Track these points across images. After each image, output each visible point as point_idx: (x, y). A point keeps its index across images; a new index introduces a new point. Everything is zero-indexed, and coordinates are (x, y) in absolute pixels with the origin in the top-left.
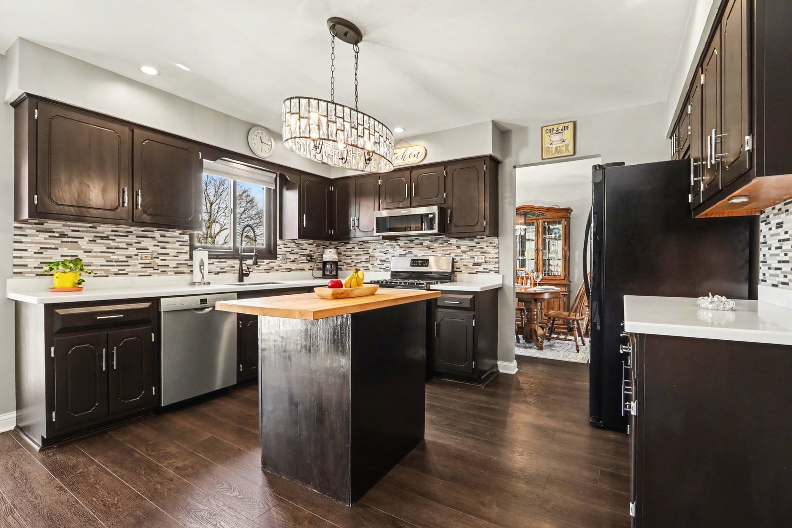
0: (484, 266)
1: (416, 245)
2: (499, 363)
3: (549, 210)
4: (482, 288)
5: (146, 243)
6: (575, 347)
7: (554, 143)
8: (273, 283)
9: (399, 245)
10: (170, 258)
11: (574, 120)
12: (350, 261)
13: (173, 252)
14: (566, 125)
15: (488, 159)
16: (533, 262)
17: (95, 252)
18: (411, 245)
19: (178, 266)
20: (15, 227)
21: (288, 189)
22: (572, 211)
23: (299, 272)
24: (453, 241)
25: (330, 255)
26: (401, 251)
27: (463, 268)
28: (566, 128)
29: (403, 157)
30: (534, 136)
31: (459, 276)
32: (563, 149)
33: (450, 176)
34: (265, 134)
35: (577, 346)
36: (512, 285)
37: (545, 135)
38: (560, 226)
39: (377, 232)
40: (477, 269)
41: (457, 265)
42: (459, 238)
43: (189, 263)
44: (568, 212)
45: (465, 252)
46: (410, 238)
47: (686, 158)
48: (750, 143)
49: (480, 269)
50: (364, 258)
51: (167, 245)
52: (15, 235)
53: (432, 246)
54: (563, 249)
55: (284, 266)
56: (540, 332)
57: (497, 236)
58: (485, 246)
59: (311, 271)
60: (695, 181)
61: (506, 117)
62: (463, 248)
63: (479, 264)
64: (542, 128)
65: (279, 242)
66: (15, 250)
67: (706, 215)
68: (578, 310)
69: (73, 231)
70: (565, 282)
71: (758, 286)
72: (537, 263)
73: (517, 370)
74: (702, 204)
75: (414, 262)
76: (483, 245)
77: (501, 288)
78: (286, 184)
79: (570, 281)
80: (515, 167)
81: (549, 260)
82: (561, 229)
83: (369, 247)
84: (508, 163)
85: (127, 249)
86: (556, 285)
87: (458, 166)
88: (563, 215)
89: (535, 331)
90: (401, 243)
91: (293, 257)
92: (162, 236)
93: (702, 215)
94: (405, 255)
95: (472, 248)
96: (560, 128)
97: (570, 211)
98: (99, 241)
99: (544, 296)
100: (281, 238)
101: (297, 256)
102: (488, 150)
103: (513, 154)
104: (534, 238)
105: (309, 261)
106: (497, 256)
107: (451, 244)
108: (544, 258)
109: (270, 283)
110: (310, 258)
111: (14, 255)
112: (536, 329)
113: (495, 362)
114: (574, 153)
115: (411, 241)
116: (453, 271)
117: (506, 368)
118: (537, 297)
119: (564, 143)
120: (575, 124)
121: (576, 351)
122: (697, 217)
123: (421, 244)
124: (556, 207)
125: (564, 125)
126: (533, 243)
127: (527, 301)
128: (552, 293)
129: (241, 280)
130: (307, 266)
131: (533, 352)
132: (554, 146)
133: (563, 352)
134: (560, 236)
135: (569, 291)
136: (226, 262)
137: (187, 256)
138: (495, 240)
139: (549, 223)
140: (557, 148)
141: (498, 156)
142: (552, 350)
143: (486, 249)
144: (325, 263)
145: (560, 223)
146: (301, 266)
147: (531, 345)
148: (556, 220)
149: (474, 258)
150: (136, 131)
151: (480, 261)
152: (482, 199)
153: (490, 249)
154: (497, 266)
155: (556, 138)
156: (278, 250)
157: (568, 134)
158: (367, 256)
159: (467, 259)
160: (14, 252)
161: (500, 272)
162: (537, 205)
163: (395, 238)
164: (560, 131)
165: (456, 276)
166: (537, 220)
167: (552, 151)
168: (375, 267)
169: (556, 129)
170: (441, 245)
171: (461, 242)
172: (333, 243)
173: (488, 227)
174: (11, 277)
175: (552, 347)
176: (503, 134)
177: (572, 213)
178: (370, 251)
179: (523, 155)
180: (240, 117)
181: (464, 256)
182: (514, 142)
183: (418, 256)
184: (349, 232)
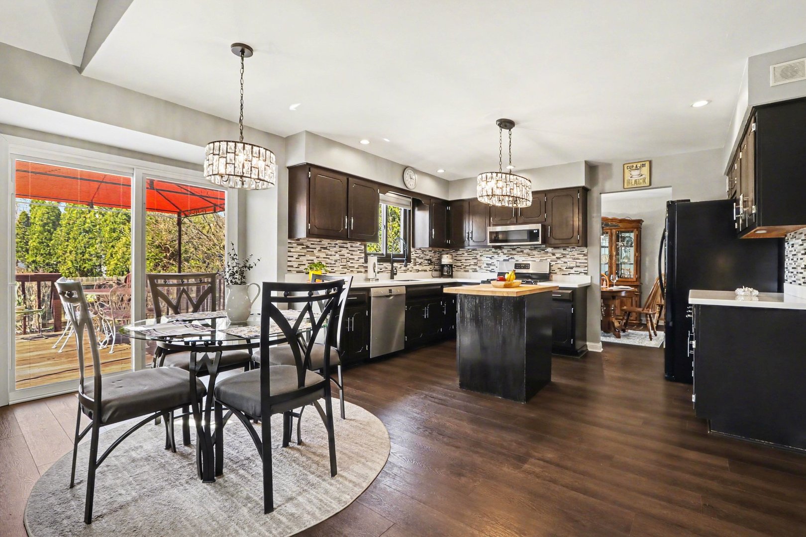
0: (575, 269)
1: (518, 252)
2: (588, 343)
3: (622, 221)
4: (579, 285)
5: (344, 251)
6: (648, 337)
7: (634, 176)
8: (411, 280)
9: (503, 252)
10: (355, 262)
11: (649, 160)
12: (460, 264)
13: (356, 258)
14: (644, 163)
15: (581, 190)
16: (607, 266)
17: (321, 258)
18: (513, 252)
19: (359, 267)
20: (289, 243)
21: (419, 210)
22: (643, 221)
23: (423, 272)
24: (549, 250)
25: (446, 260)
26: (505, 257)
27: (557, 271)
28: (643, 165)
30: (617, 170)
31: (554, 277)
32: (641, 181)
33: (550, 202)
34: (412, 172)
35: (650, 336)
36: (598, 283)
37: (626, 171)
38: (632, 235)
39: (490, 243)
40: (570, 271)
41: (553, 268)
42: (555, 248)
43: (365, 265)
44: (639, 223)
45: (558, 258)
46: (512, 247)
47: (734, 198)
48: (755, 209)
49: (572, 271)
50: (472, 262)
51: (354, 253)
52: (289, 247)
53: (531, 253)
54: (635, 255)
55: (415, 268)
56: (617, 324)
57: (586, 246)
58: (576, 254)
59: (431, 272)
60: (736, 217)
61: (593, 157)
62: (558, 255)
63: (572, 268)
64: (624, 165)
65: (412, 249)
66: (289, 256)
67: (748, 236)
68: (651, 306)
69: (312, 244)
70: (638, 283)
71: (784, 284)
72: (610, 267)
73: (602, 349)
74: (741, 232)
75: (517, 266)
77: (589, 286)
78: (418, 206)
79: (641, 283)
80: (601, 194)
81: (621, 264)
82: (633, 237)
83: (477, 254)
84: (595, 191)
85: (335, 255)
86: (631, 286)
87: (557, 194)
88: (636, 225)
89: (613, 323)
90: (505, 251)
91: (419, 261)
92: (352, 247)
93: (744, 237)
94: (508, 260)
95: (564, 256)
96: (639, 165)
97: (641, 222)
98: (322, 250)
99: (621, 294)
100: (414, 246)
101: (422, 260)
102: (582, 183)
103: (600, 184)
104: (607, 245)
105: (430, 264)
106: (587, 262)
107: (547, 252)
108: (617, 263)
109: (409, 281)
110: (430, 262)
111: (289, 260)
112: (613, 321)
113: (585, 343)
114: (650, 184)
115: (514, 249)
116: (550, 273)
117: (593, 347)
118: (615, 294)
119: (642, 177)
120: (650, 162)
121: (649, 340)
122: (741, 238)
123: (522, 251)
124: (628, 219)
125: (642, 163)
126: (607, 250)
127: (609, 296)
128: (627, 292)
129: (392, 278)
130: (428, 268)
131: (612, 339)
132: (633, 180)
133: (638, 340)
134: (631, 244)
135: (641, 292)
136: (382, 264)
137: (362, 260)
138: (585, 250)
139: (622, 232)
140: (636, 181)
141: (589, 187)
142: (628, 338)
143: (577, 256)
144: (443, 266)
145: (632, 232)
146: (425, 268)
147: (609, 334)
148: (629, 229)
149: (567, 262)
150: (350, 179)
151: (572, 265)
152: (576, 219)
153: (581, 257)
154: (586, 269)
155: (635, 173)
156: (412, 255)
157: (645, 171)
158: (476, 261)
159: (561, 264)
160: (288, 258)
161: (589, 273)
162: (610, 217)
163: (500, 247)
164: (638, 168)
165: (552, 277)
166: (611, 229)
167: (632, 182)
168: (482, 269)
169: (635, 166)
170: (539, 253)
171: (556, 251)
172: (444, 249)
173: (581, 239)
174: (286, 273)
175: (627, 336)
176: (592, 169)
177: (643, 223)
178: (478, 256)
179: (608, 185)
180: (401, 163)
181: (559, 261)
182: (601, 175)
183: (520, 262)
184: (464, 242)
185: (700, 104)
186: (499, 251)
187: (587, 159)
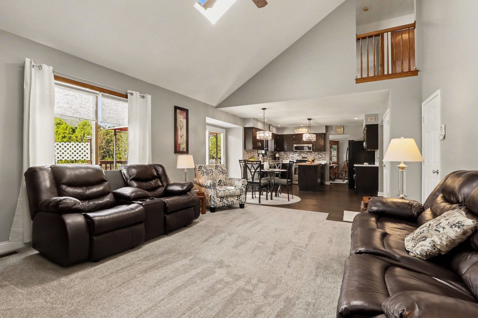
1: (303, 153)
2: (326, 182)
3: (334, 141)
4: (323, 164)
6: (343, 181)
15: (324, 134)
17: (250, 155)
20: (244, 150)
25: (277, 155)
26: (298, 155)
27: (316, 159)
29: (301, 131)
30: (334, 129)
31: (315, 161)
32: (341, 132)
36: (328, 164)
37: (337, 129)
39: (295, 150)
42: (315, 152)
45: (316, 155)
49: (321, 159)
52: (244, 152)
53: (308, 154)
54: (337, 154)
61: (327, 125)
62: (316, 154)
63: (320, 158)
64: (336, 127)
71: (375, 162)
73: (330, 184)
75: (303, 158)
76: (322, 153)
77: (326, 164)
79: (339, 164)
81: (332, 157)
82: (336, 148)
84: (328, 134)
86: (336, 164)
88: (337, 143)
90: (298, 153)
95: (318, 154)
99: (334, 167)
102: (324, 132)
103: (329, 132)
106: (325, 156)
107: (313, 153)
110: (271, 156)
111: (244, 156)
112: (332, 176)
114: (344, 134)
115: (301, 152)
120: (344, 127)
122: (366, 151)
123: (305, 153)
125: (341, 127)
127: (331, 168)
128: (336, 166)
131: (332, 182)
133: (339, 182)
134: (336, 150)
135: (339, 167)
137: (257, 156)
138: (324, 152)
139: (333, 145)
141: (326, 133)
143: (322, 154)
144: (276, 158)
145: (336, 145)
149: (319, 156)
152: (323, 143)
153: (323, 155)
154: (325, 159)
155: (339, 129)
157: (342, 129)
163: (297, 151)
167: (338, 132)
169: (339, 127)
170: (310, 153)
171: (315, 153)
172: (277, 152)
173: (323, 149)
175: (336, 181)
176: (327, 127)
177: (339, 142)
178: (288, 154)
179: (331, 133)
180: (269, 123)
181: (316, 156)
182: (329, 129)
183: (303, 156)
184: (284, 149)
185: (356, 119)
186: (296, 153)
187: (326, 125)
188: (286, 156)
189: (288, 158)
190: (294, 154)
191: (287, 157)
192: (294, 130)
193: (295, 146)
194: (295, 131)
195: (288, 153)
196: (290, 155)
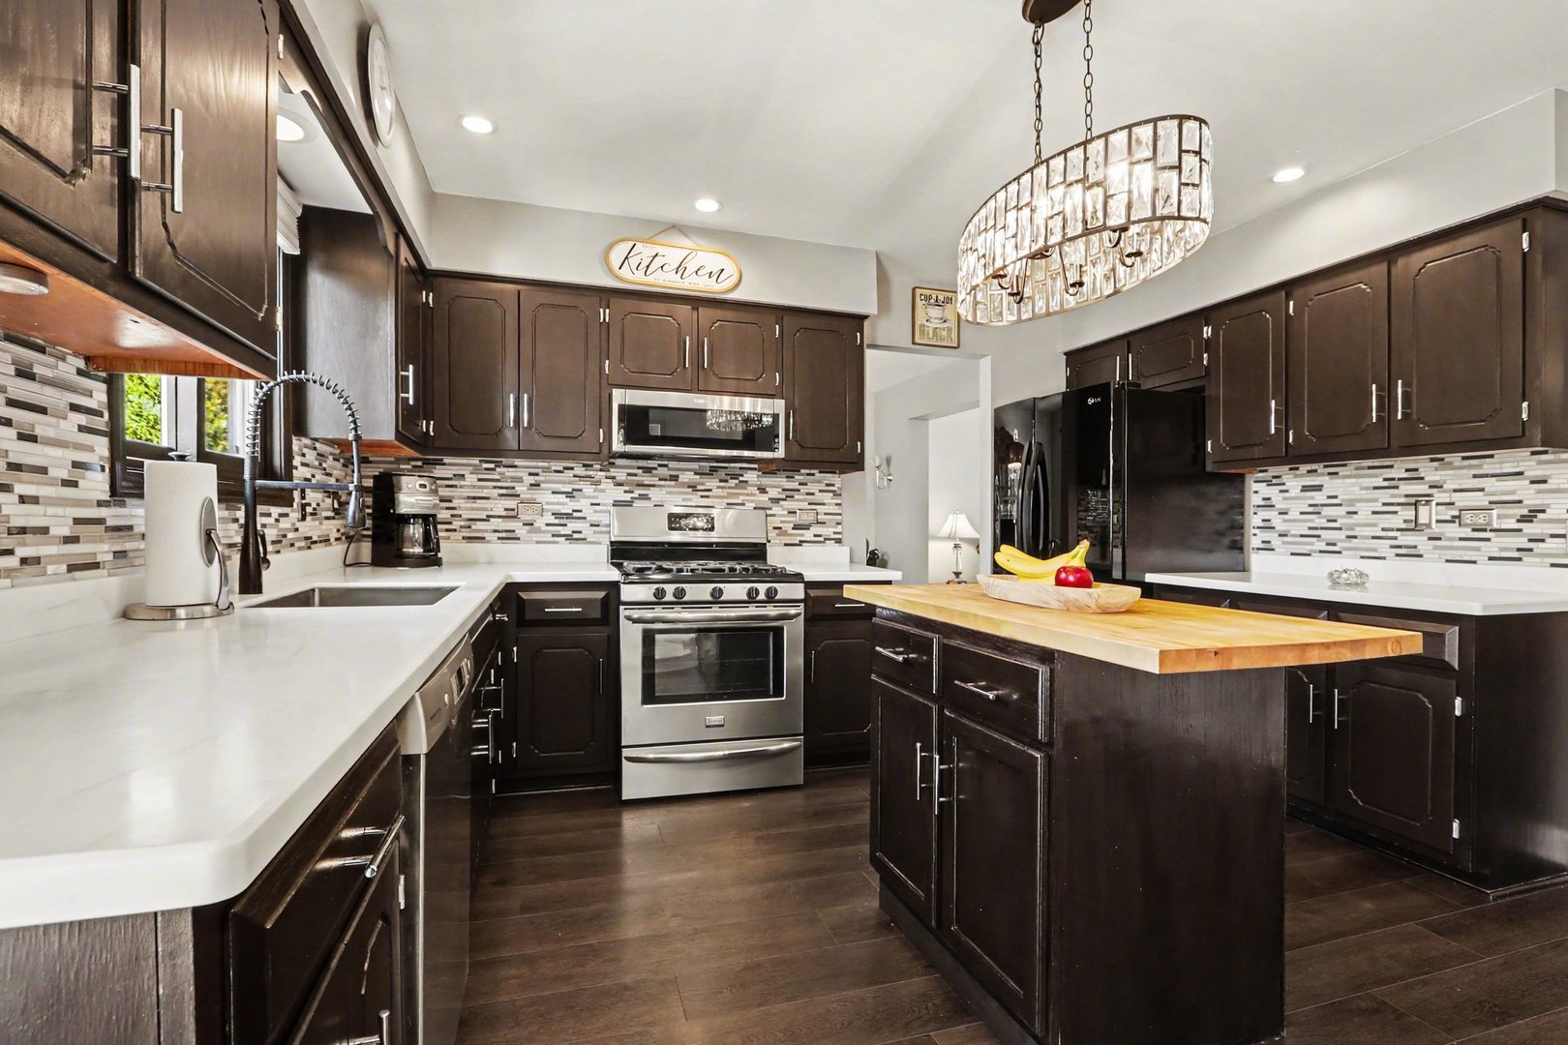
0: (814, 530)
1: (661, 479)
7: (932, 320)
14: (950, 295)
15: (862, 326)
23: (322, 549)
27: (772, 534)
28: (948, 300)
29: (680, 271)
32: (944, 333)
33: (788, 340)
37: (919, 303)
39: (622, 443)
40: (802, 535)
45: (776, 501)
46: (646, 463)
49: (808, 535)
53: (701, 484)
55: (302, 529)
58: (815, 491)
62: (773, 493)
63: (806, 527)
64: (914, 289)
65: (294, 445)
76: (814, 488)
87: (806, 323)
90: (619, 473)
94: (629, 504)
95: (791, 493)
96: (941, 297)
100: (299, 432)
105: (336, 513)
106: (840, 511)
107: (746, 482)
114: (958, 345)
115: (647, 470)
119: (946, 325)
123: (675, 479)
129: (252, 582)
132: (931, 326)
137: (104, 487)
138: (836, 482)
140: (935, 330)
143: (819, 495)
146: (326, 529)
149: (795, 513)
151: (807, 519)
154: (839, 528)
155: (934, 312)
156: (295, 473)
157: (950, 312)
158: (512, 504)
159: (782, 515)
161: (845, 541)
164: (940, 302)
167: (928, 331)
168: (537, 531)
169: (934, 297)
171: (767, 480)
179: (882, 329)
183: (672, 508)
184: (498, 433)
187: (879, 248)
188: (499, 506)
189: (521, 531)
190: (588, 489)
191: (511, 515)
192: (611, 247)
193: (622, 408)
194: (617, 256)
195: (522, 470)
196: (544, 497)
